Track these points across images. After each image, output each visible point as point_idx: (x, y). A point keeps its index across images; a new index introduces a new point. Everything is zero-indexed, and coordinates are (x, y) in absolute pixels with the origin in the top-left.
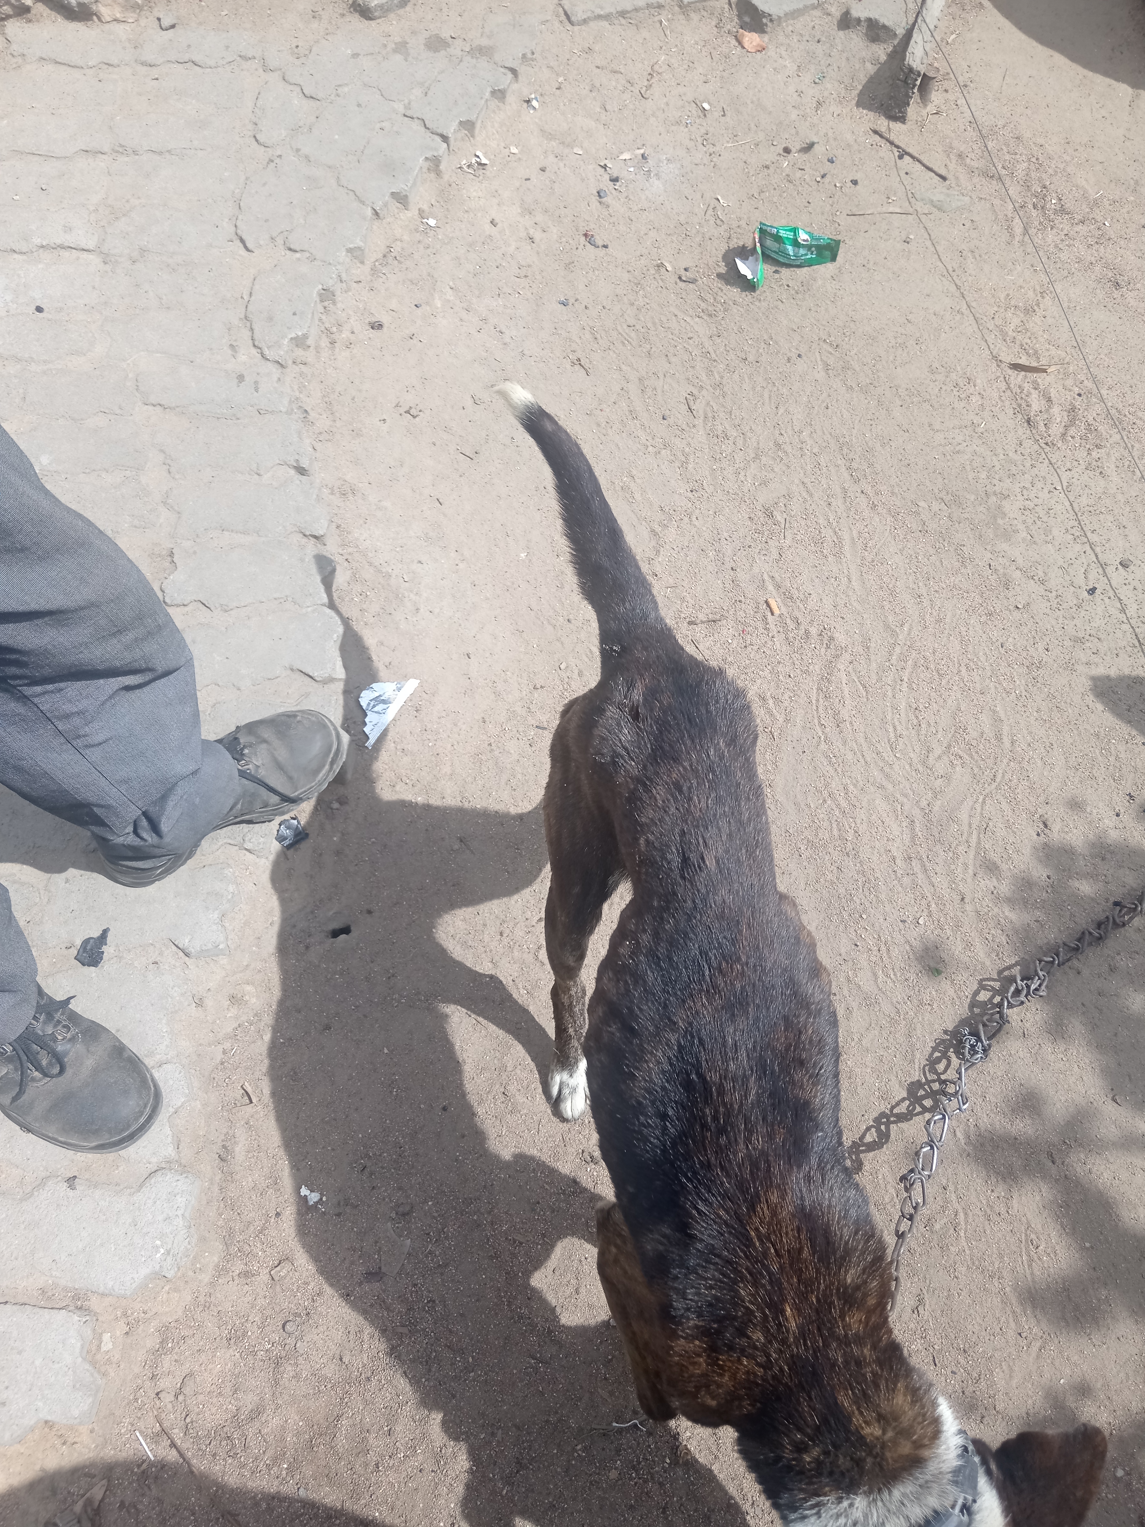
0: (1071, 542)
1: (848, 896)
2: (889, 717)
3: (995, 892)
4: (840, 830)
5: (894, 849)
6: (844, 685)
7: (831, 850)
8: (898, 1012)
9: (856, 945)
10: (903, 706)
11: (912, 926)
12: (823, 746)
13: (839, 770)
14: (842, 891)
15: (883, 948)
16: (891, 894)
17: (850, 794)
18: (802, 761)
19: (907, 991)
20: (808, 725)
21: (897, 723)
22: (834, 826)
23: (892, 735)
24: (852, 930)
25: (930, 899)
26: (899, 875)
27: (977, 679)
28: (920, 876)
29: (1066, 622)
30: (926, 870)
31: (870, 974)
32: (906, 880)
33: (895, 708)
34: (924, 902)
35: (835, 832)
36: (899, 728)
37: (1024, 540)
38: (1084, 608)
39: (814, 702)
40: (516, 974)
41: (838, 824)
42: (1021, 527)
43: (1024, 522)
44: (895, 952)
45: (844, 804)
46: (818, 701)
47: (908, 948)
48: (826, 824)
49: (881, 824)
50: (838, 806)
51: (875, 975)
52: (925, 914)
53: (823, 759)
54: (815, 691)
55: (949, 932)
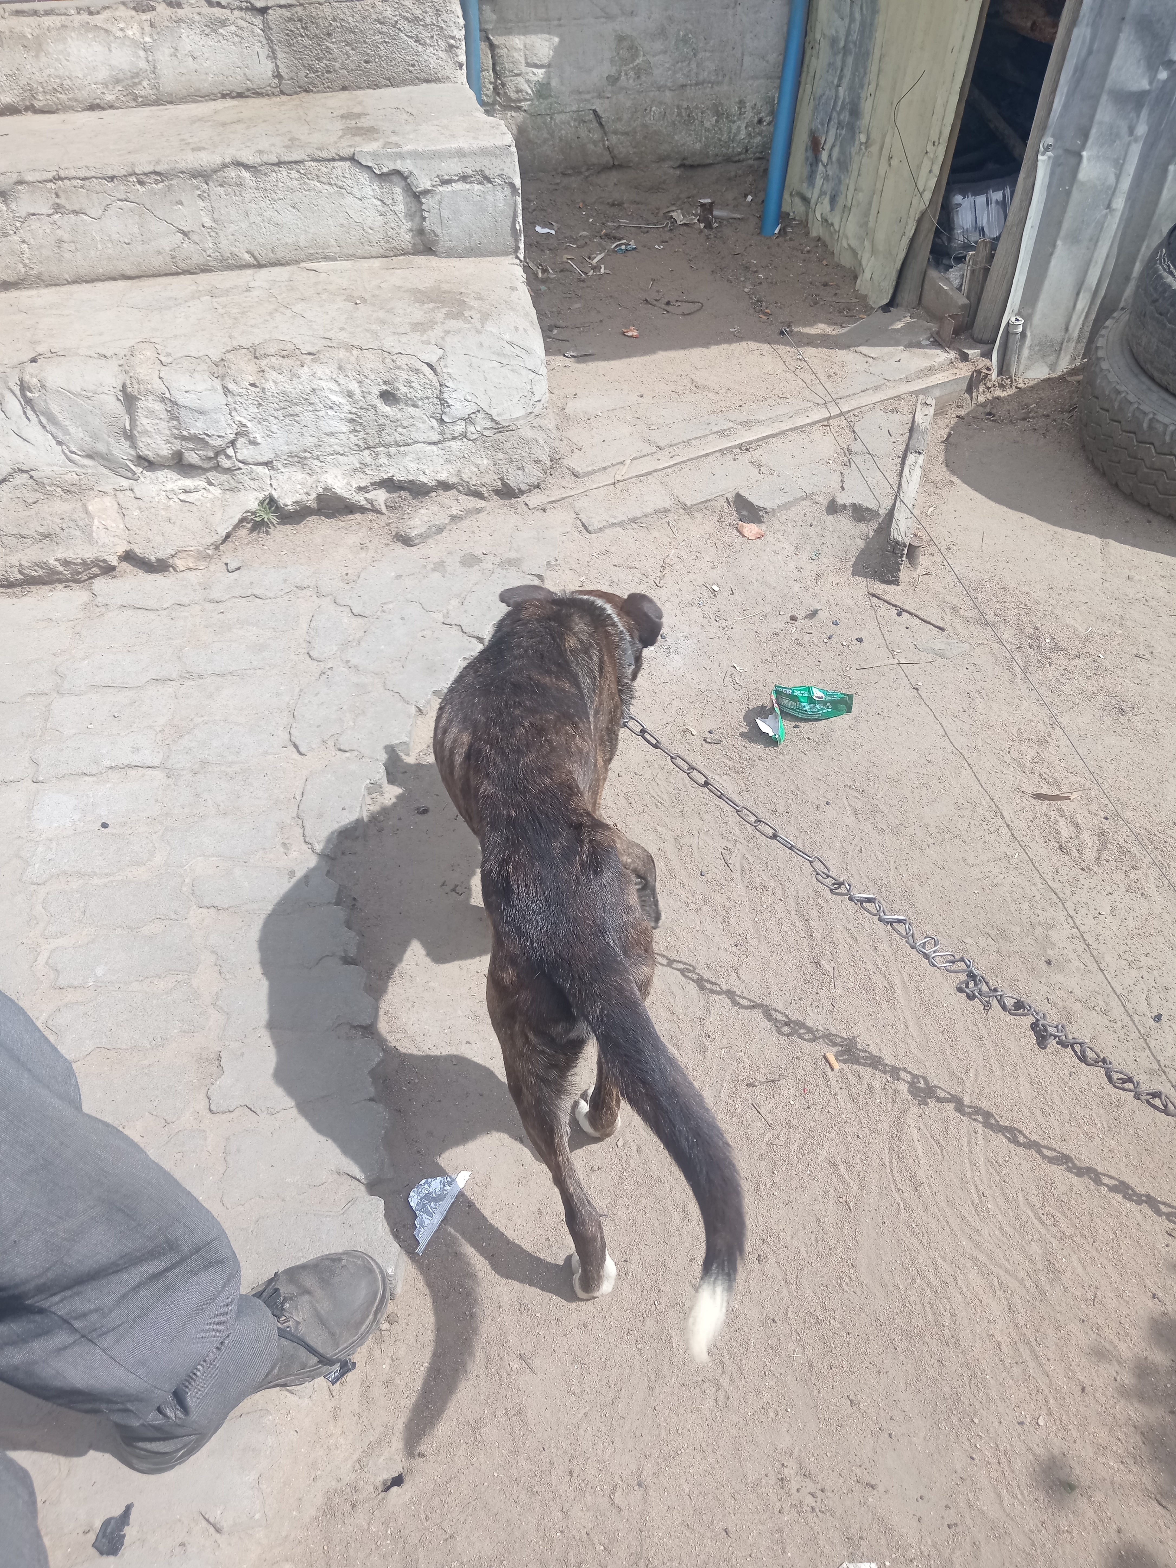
0: (1127, 968)
1: (954, 1396)
2: (969, 1175)
3: (1118, 1378)
4: (935, 1314)
5: (997, 1333)
6: (916, 1142)
7: (928, 1339)
8: (1033, 1545)
9: (972, 1458)
10: (981, 1162)
11: (1031, 1429)
12: (903, 1215)
13: (925, 1241)
14: (947, 1389)
15: (1004, 1460)
16: (1001, 1389)
17: (940, 1270)
18: (883, 1233)
19: (1040, 1515)
20: (885, 1192)
21: (978, 1182)
22: (928, 1309)
23: (975, 1196)
24: (964, 1440)
25: (1046, 1392)
26: (1007, 1365)
27: (1056, 1123)
28: (1032, 1364)
29: (1137, 1053)
30: (1036, 1357)
31: (992, 1495)
32: (1016, 1371)
33: (973, 1164)
34: (1040, 1397)
35: (930, 1317)
36: (981, 1188)
37: (1078, 969)
38: (1153, 1037)
39: (887, 1164)
40: (590, 1525)
41: (932, 1307)
42: (1072, 956)
43: (1075, 951)
44: (1018, 1465)
45: (935, 1282)
46: (891, 1162)
47: (1031, 1457)
48: (918, 1308)
49: (978, 1304)
50: (929, 1284)
51: (999, 1496)
52: (1044, 1412)
53: (905, 1230)
54: (887, 1151)
55: (1075, 1434)
